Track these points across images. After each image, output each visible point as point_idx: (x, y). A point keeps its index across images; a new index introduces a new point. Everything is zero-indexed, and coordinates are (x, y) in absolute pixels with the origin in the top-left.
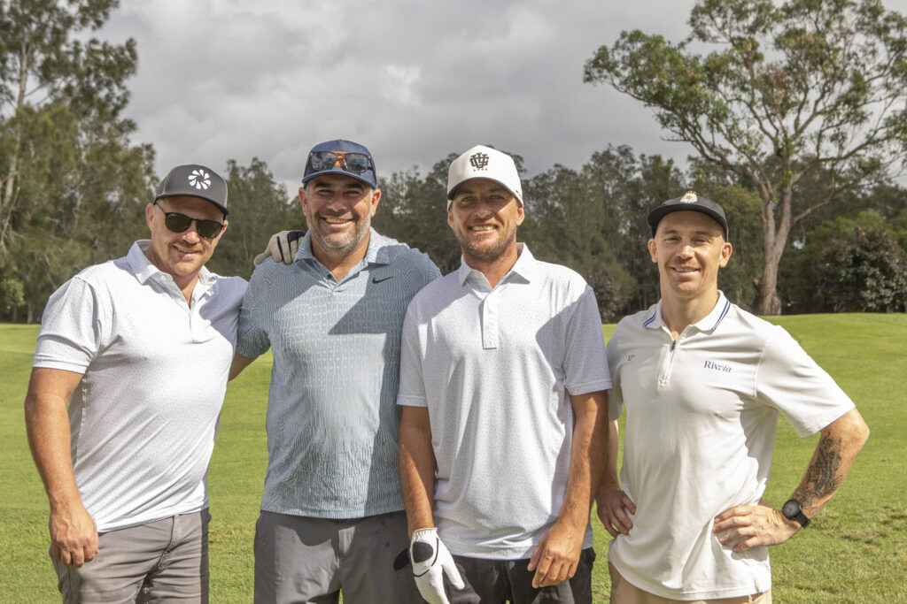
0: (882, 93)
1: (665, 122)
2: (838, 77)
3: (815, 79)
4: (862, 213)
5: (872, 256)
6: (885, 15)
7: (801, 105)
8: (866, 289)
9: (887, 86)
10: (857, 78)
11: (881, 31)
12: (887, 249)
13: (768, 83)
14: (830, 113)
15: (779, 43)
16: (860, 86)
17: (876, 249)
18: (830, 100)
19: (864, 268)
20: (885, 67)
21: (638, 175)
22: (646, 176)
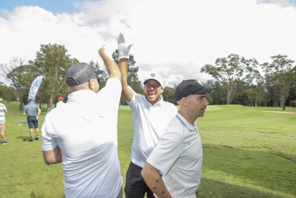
0: (245, 72)
1: (213, 77)
2: (239, 69)
3: (235, 70)
4: (249, 89)
5: (245, 96)
6: (245, 60)
7: (233, 74)
8: (244, 101)
9: (246, 71)
10: (241, 69)
11: (245, 63)
12: (248, 95)
13: (228, 71)
14: (237, 75)
15: (229, 65)
16: (242, 71)
17: (246, 95)
18: (237, 73)
19: (244, 98)
20: (246, 68)
21: (214, 84)
22: (215, 84)
